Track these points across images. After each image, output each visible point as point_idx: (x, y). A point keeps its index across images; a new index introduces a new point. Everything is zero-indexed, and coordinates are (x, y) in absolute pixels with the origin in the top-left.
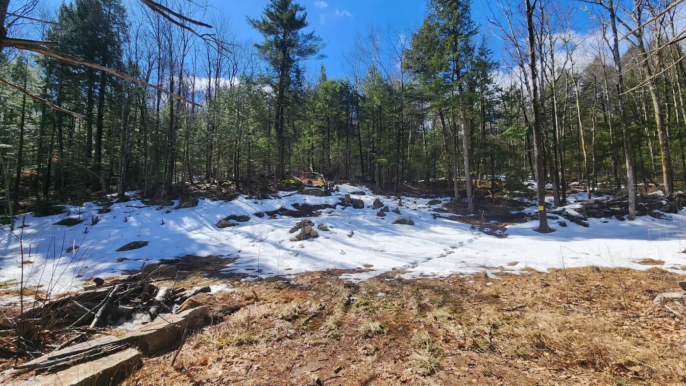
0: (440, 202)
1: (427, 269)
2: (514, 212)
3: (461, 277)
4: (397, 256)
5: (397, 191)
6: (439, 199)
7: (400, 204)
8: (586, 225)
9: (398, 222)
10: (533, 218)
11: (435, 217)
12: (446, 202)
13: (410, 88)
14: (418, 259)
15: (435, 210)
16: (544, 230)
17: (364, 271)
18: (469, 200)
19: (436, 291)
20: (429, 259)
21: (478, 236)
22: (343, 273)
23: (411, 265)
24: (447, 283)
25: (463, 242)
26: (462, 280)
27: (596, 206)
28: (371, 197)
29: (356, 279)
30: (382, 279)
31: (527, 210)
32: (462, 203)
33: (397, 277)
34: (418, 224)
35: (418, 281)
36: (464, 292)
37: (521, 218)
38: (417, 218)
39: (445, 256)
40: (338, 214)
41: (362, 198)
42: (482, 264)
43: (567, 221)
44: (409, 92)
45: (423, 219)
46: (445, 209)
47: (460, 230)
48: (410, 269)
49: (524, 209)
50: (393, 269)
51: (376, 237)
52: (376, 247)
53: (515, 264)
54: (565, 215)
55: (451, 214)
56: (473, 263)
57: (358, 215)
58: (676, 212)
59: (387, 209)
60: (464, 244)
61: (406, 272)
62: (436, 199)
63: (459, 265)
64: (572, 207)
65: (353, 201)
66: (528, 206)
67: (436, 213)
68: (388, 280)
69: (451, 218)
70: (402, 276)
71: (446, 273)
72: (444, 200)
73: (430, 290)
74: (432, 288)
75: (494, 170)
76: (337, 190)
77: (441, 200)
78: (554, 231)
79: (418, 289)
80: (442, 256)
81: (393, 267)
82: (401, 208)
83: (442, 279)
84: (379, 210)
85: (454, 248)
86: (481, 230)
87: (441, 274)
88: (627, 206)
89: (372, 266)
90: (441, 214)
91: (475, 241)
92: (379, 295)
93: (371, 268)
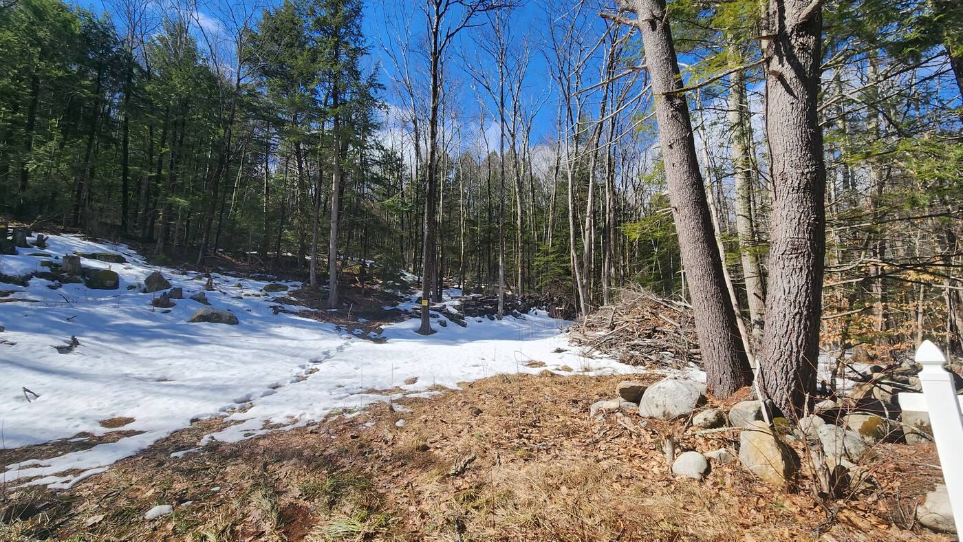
0: (286, 288)
1: (278, 411)
2: (387, 308)
3: (348, 416)
4: (201, 388)
5: (203, 262)
6: (283, 283)
7: (209, 287)
8: (464, 325)
9: (203, 318)
10: (411, 315)
11: (276, 311)
12: (296, 288)
13: (250, 95)
14: (254, 390)
15: (276, 300)
16: (425, 331)
17: (101, 440)
18: (332, 288)
19: (309, 461)
20: (276, 387)
21: (349, 342)
22: (11, 461)
23: (237, 406)
24: (325, 436)
25: (329, 351)
26: (352, 424)
27: (474, 302)
28: (140, 269)
29: (64, 474)
30: (162, 457)
31: (402, 306)
32: (320, 291)
33: (205, 440)
34: (245, 323)
35: (261, 442)
36: (364, 449)
37: (397, 316)
38: (243, 313)
39: (305, 379)
40: (32, 298)
41: (117, 268)
42: (370, 386)
43: (447, 320)
44: (245, 99)
45: (255, 314)
46: (293, 299)
47: (322, 332)
48: (237, 416)
49: (398, 304)
50: (193, 421)
51: (144, 350)
52: (143, 372)
53: (414, 381)
54: (445, 313)
55: (304, 308)
56: (355, 386)
57: (100, 303)
58: (527, 313)
59: (178, 293)
60: (331, 354)
61: (227, 425)
62: (278, 283)
63: (335, 394)
64: (451, 303)
65: (87, 271)
66: (403, 302)
67: (278, 304)
68: (180, 454)
69: (302, 314)
70: (219, 436)
71: (316, 413)
72: (294, 286)
73: (295, 460)
74: (299, 454)
75: (366, 250)
76: (41, 243)
77: (288, 284)
78: (436, 332)
79: (265, 465)
80: (299, 379)
81: (192, 416)
82: (211, 294)
83: (311, 428)
84: (158, 295)
85: (316, 362)
86: (350, 331)
87: (308, 417)
88: (496, 304)
89: (131, 420)
90: (287, 307)
91: (347, 349)
92: (150, 514)
93: (127, 427)
